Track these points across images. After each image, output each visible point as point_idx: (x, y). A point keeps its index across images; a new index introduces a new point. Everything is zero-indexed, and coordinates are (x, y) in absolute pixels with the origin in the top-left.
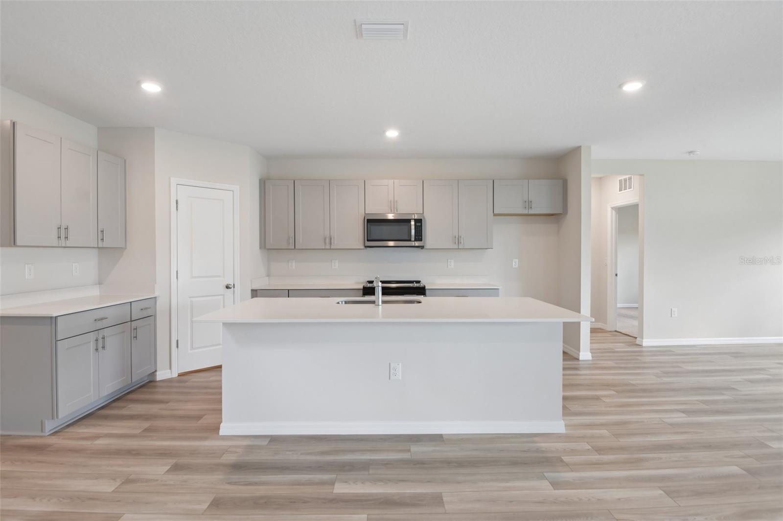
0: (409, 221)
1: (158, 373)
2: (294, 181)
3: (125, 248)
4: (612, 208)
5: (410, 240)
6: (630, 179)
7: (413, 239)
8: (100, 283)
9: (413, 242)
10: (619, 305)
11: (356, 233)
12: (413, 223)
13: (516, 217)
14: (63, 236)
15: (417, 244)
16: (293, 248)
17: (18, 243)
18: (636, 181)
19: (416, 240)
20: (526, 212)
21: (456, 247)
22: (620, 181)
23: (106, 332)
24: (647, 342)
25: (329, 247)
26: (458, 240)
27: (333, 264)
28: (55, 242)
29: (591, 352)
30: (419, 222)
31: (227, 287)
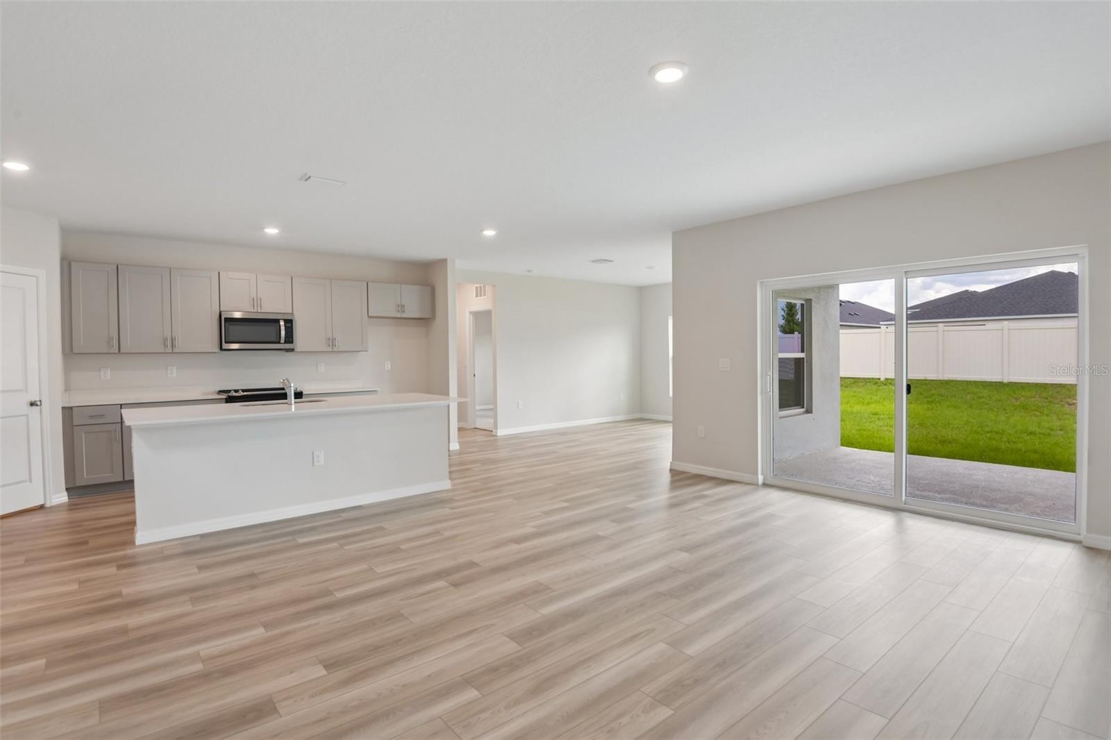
0: (277, 321)
2: (117, 267)
4: (471, 313)
5: (279, 343)
6: (484, 287)
7: (282, 341)
9: (285, 345)
10: (477, 408)
11: (208, 334)
12: (282, 323)
13: (388, 320)
15: (288, 346)
16: (117, 351)
18: (489, 289)
19: (285, 342)
20: (399, 315)
21: (330, 349)
22: (477, 288)
24: (501, 432)
25: (170, 350)
26: (331, 342)
27: (169, 372)
29: (459, 442)
30: (289, 323)
31: (32, 404)
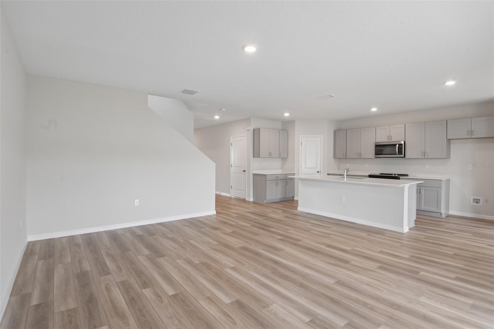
0: (396, 145)
1: (295, 197)
2: (346, 130)
3: (288, 158)
5: (396, 154)
8: (282, 168)
9: (398, 155)
12: (397, 146)
14: (270, 155)
15: (401, 156)
16: (345, 158)
17: (260, 157)
20: (469, 137)
21: (423, 157)
23: (279, 181)
26: (424, 153)
28: (268, 157)
30: (401, 145)
31: (318, 172)
